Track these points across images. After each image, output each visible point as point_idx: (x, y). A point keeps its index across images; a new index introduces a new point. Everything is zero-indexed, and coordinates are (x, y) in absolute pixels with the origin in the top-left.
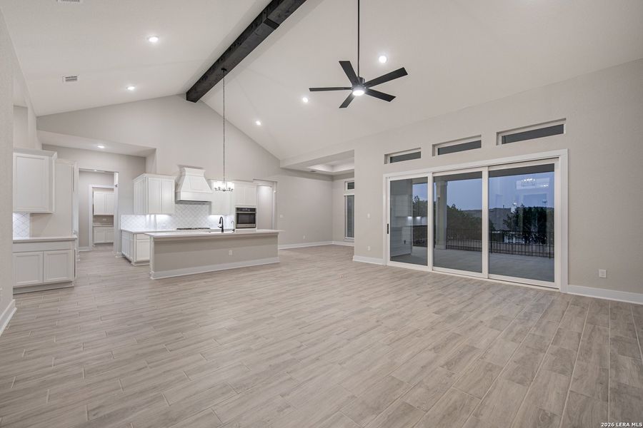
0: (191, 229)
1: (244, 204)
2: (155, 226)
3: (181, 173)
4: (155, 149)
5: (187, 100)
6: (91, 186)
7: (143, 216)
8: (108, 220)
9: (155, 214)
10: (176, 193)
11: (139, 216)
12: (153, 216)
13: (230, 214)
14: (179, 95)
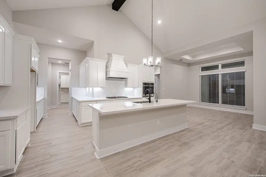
0: (115, 98)
1: (147, 80)
2: (93, 95)
3: (109, 58)
4: (93, 42)
5: (113, 9)
6: (58, 72)
7: (85, 88)
8: (66, 90)
9: (93, 87)
10: (106, 72)
11: (82, 88)
12: (91, 88)
13: (138, 87)
14: (108, 5)
